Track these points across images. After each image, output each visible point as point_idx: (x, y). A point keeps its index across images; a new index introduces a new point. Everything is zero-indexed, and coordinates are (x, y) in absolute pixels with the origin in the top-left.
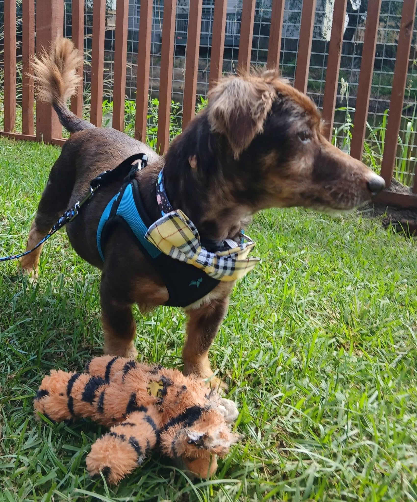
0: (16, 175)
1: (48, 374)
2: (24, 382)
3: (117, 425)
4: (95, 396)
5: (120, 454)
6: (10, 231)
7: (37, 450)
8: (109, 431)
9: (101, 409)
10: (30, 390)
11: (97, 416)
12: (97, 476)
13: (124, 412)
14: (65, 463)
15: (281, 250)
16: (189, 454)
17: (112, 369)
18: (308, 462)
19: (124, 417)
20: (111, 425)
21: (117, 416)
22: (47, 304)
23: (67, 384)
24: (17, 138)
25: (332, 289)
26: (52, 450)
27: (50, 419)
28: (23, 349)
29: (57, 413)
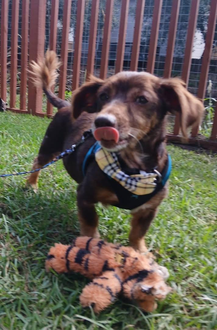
0: (19, 132)
1: (54, 246)
2: (37, 249)
3: (97, 278)
4: (83, 260)
5: (101, 296)
6: (20, 163)
7: (49, 290)
8: (92, 281)
9: (86, 268)
10: (41, 254)
11: (84, 272)
12: (87, 308)
13: (100, 270)
14: (66, 298)
15: (176, 179)
16: (142, 298)
17: (90, 245)
18: (210, 305)
19: (101, 274)
20: (93, 278)
21: (97, 273)
22: (45, 205)
23: (66, 252)
24: (17, 111)
25: (210, 203)
26: (59, 290)
27: (56, 272)
28: (35, 230)
29: (59, 269)
